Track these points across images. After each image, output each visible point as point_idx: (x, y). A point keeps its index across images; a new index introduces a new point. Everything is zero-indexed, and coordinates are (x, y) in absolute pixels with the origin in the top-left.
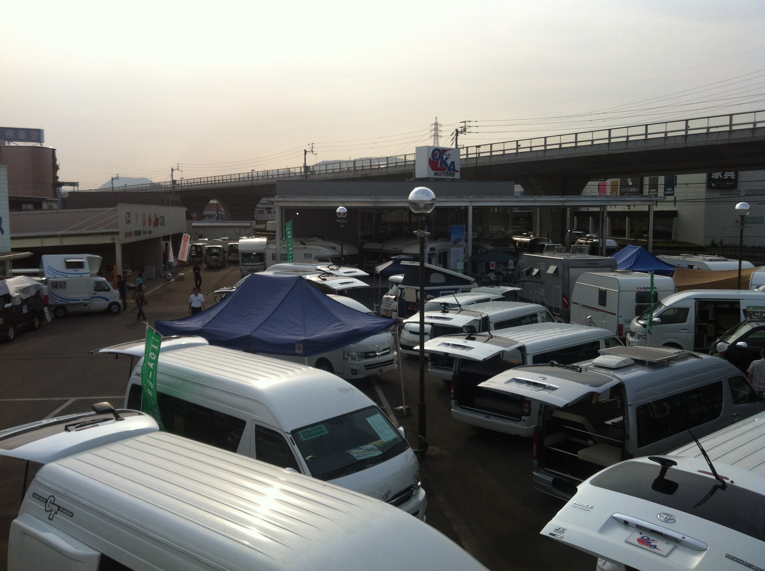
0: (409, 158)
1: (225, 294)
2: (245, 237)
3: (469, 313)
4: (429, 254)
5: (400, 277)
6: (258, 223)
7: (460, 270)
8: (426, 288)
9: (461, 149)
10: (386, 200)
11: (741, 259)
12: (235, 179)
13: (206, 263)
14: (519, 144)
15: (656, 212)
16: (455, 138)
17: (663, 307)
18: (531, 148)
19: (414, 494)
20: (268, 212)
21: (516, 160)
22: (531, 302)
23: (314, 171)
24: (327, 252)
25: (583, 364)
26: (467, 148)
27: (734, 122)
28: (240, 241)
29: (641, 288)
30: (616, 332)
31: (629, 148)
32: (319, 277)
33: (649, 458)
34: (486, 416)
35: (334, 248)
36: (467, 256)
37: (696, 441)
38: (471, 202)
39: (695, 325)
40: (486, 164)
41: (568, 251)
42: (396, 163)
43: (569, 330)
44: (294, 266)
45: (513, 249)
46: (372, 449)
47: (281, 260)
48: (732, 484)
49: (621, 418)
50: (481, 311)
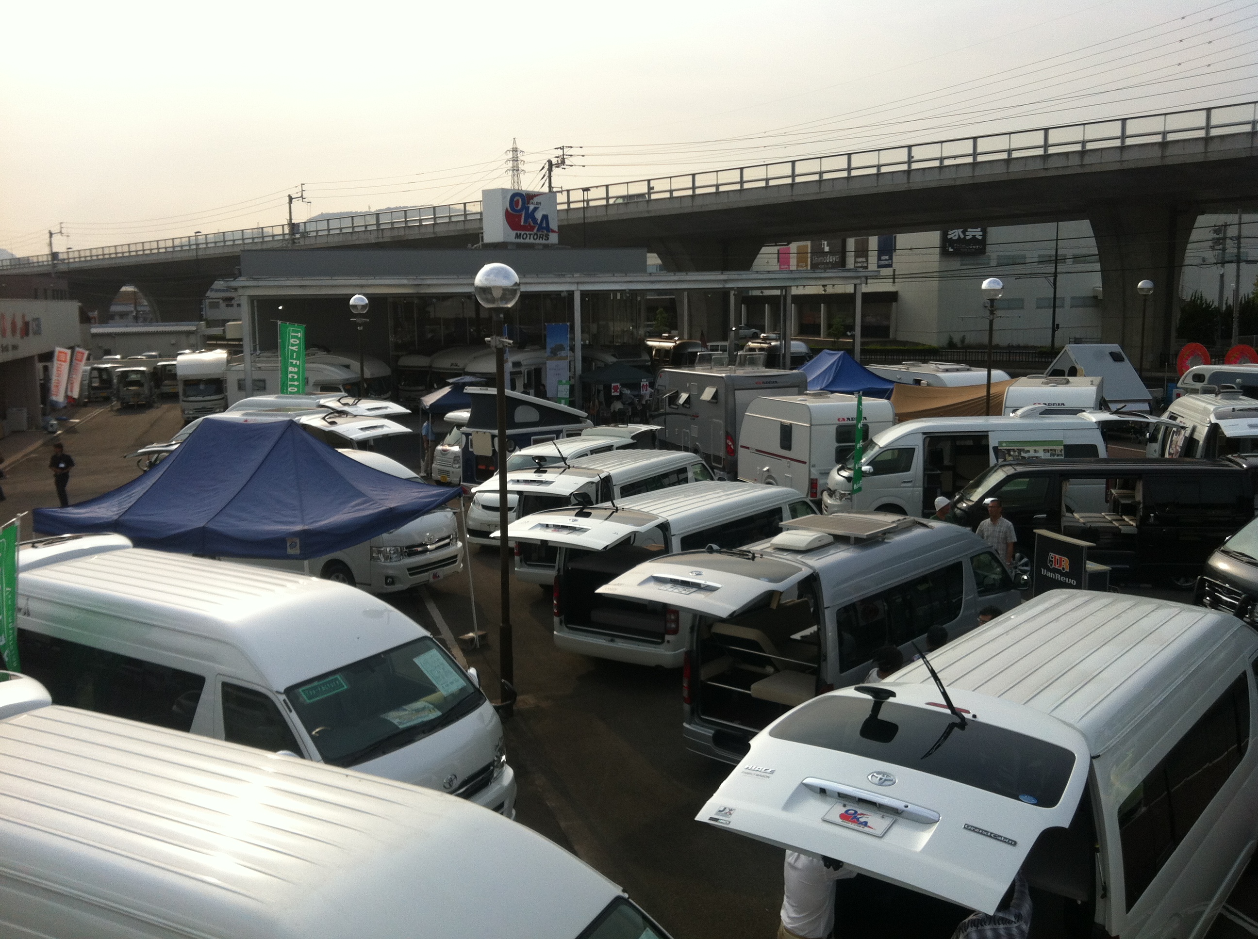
0: (471, 208)
1: (156, 456)
2: (187, 351)
3: (581, 471)
4: (512, 373)
5: (464, 415)
6: (210, 324)
7: (563, 398)
8: (509, 432)
9: (558, 194)
10: (435, 282)
11: (989, 365)
12: (166, 248)
13: (118, 398)
14: (651, 186)
15: (865, 295)
16: (547, 175)
17: (876, 449)
18: (671, 191)
19: (495, 775)
20: (227, 306)
21: (648, 212)
22: (678, 448)
23: (307, 232)
24: (336, 374)
25: (756, 547)
26: (568, 191)
27: (980, 150)
28: (180, 358)
29: (844, 419)
30: (806, 494)
31: (823, 192)
32: (324, 418)
33: (856, 689)
34: (610, 638)
35: (348, 367)
36: (575, 374)
37: (923, 657)
38: (578, 283)
39: (924, 475)
40: (599, 220)
41: (732, 361)
42: (450, 217)
43: (738, 492)
44: (277, 400)
45: (648, 361)
46: (423, 709)
47: (254, 390)
48: (974, 719)
49: (814, 628)
50: (598, 467)
